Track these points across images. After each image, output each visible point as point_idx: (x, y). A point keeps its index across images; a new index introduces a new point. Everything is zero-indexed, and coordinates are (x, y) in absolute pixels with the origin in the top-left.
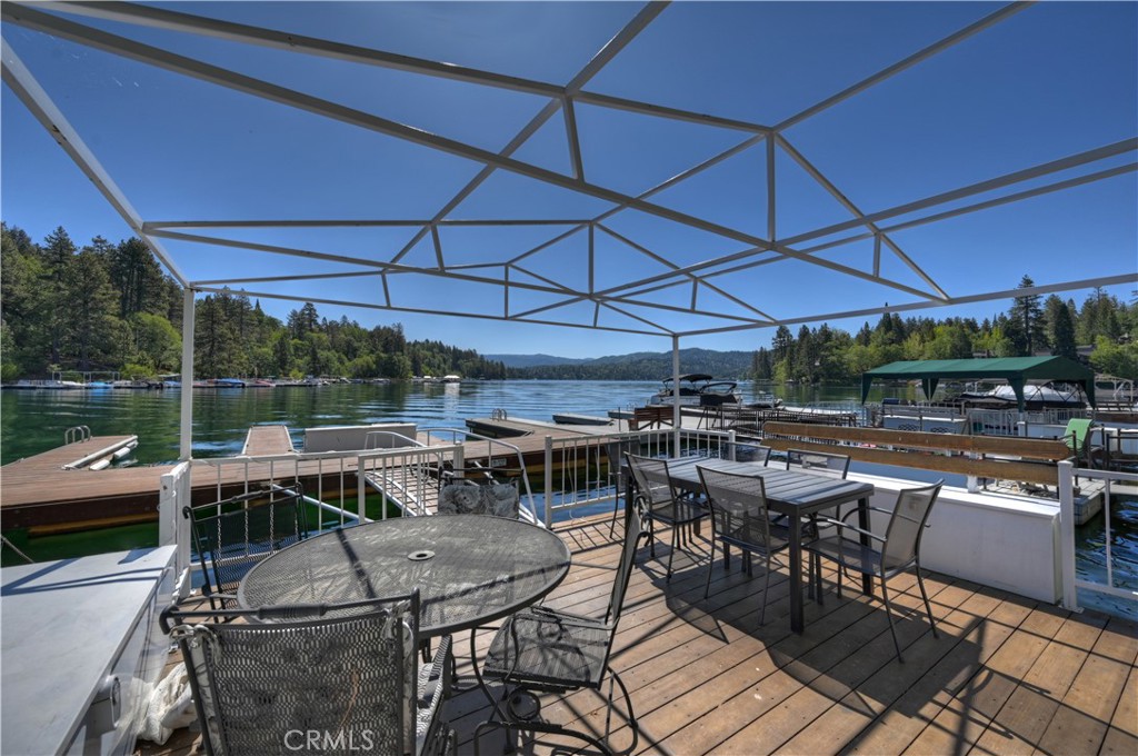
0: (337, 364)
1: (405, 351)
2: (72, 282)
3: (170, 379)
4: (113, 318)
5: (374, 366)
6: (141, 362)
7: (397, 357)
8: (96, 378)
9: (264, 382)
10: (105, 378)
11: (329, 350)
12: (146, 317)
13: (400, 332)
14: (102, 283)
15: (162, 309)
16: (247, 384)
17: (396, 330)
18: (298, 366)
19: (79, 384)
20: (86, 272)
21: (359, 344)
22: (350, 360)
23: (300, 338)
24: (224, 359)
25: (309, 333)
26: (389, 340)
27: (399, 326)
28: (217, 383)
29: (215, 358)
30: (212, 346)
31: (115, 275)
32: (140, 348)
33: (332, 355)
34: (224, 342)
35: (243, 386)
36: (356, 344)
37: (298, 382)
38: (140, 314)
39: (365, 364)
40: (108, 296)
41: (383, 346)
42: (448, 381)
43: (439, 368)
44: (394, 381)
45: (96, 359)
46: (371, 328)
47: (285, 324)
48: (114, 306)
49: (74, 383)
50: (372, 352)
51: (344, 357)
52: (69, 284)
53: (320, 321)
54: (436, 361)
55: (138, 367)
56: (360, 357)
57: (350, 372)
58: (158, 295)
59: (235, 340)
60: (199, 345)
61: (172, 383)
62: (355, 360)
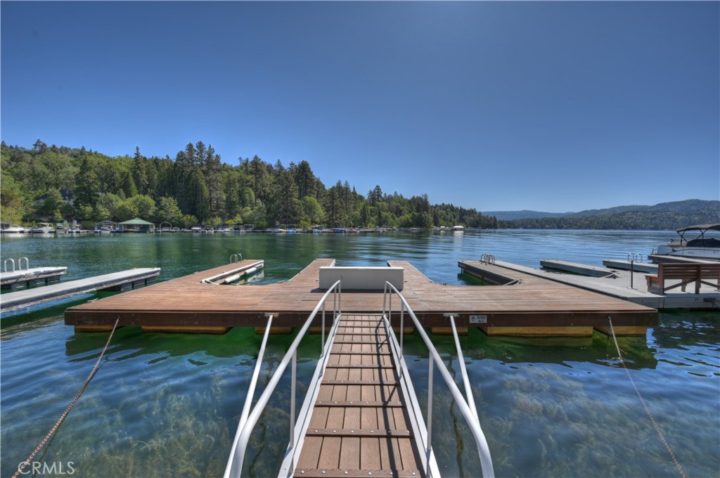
0: (391, 220)
1: (429, 211)
2: (282, 185)
3: (316, 228)
4: (296, 199)
5: (411, 220)
6: (306, 220)
7: (424, 214)
8: (290, 228)
9: (354, 230)
10: (293, 227)
11: (387, 211)
12: (308, 198)
13: (426, 199)
14: (292, 183)
15: (314, 194)
16: (347, 230)
17: (424, 198)
18: (372, 221)
20: (286, 178)
22: (398, 217)
23: (373, 205)
24: (338, 217)
25: (377, 202)
26: (420, 205)
27: (426, 196)
28: (334, 230)
29: (334, 217)
30: (333, 211)
31: (297, 179)
32: (306, 213)
33: (389, 215)
34: (337, 209)
36: (402, 208)
37: (370, 230)
38: (306, 197)
39: (406, 219)
40: (294, 188)
41: (417, 208)
42: (456, 229)
43: (450, 221)
44: (422, 229)
45: (290, 219)
46: (409, 198)
47: (366, 198)
48: (296, 194)
49: (282, 230)
50: (410, 212)
51: (395, 215)
52: (281, 185)
53: (383, 195)
54: (449, 217)
55: (305, 222)
56: (403, 215)
57: (398, 224)
58: (312, 187)
59: (343, 208)
60: (328, 211)
61: (316, 230)
62: (401, 217)
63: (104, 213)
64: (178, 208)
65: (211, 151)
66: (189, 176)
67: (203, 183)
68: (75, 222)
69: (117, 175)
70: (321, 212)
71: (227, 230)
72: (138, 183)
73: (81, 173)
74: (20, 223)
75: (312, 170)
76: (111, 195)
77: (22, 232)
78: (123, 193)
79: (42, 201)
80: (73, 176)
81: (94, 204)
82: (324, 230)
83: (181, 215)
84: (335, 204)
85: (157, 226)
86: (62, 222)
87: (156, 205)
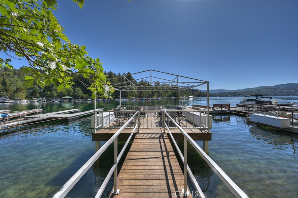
0: (164, 94)
3: (134, 98)
5: (172, 94)
6: (130, 95)
7: (177, 92)
8: (124, 98)
9: (149, 99)
10: (125, 98)
11: (162, 91)
16: (146, 99)
17: (176, 85)
18: (156, 95)
19: (122, 99)
20: (122, 79)
21: (168, 89)
23: (156, 88)
28: (141, 99)
29: (141, 94)
30: (140, 92)
32: (130, 93)
37: (155, 98)
39: (169, 94)
42: (190, 98)
43: (188, 94)
44: (176, 98)
45: (124, 95)
46: (171, 85)
47: (153, 86)
48: (126, 85)
50: (171, 91)
51: (165, 92)
53: (160, 85)
54: (187, 93)
57: (166, 96)
60: (138, 91)
61: (134, 99)
62: (167, 93)
63: (55, 94)
64: (81, 92)
68: (44, 98)
70: (135, 92)
74: (25, 98)
75: (132, 76)
77: (27, 102)
81: (51, 91)
82: (137, 99)
83: (83, 94)
85: (75, 99)
86: (39, 98)
87: (73, 91)
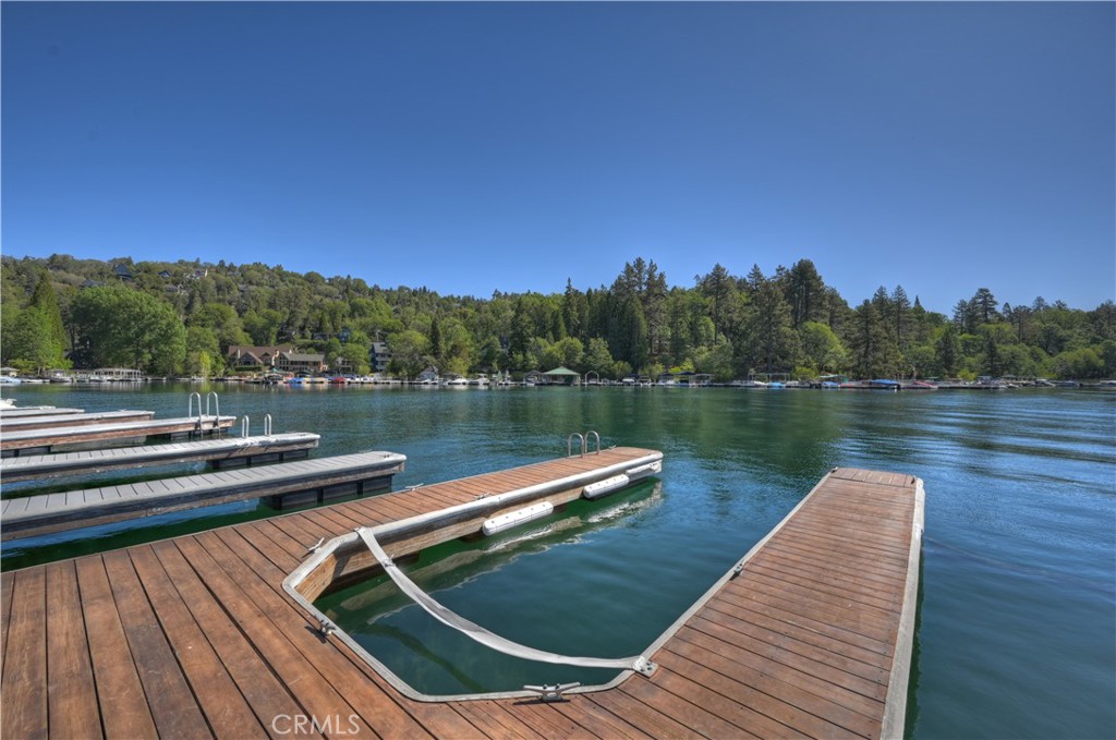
0: (1029, 361)
2: (761, 306)
3: (829, 380)
4: (787, 329)
6: (807, 365)
8: (775, 379)
9: (922, 383)
10: (782, 378)
11: (1015, 343)
12: (811, 325)
14: (779, 301)
15: (824, 317)
16: (902, 384)
18: (970, 366)
19: (763, 384)
20: (769, 294)
21: (1069, 332)
22: (1051, 355)
23: (971, 332)
24: (879, 359)
25: (983, 325)
28: (871, 383)
29: (870, 359)
30: (868, 347)
31: (790, 295)
32: (807, 353)
33: (1021, 350)
34: (878, 342)
35: (899, 388)
36: (1062, 333)
37: (968, 384)
38: (807, 324)
39: (1081, 360)
40: (783, 307)
45: (777, 364)
47: (951, 317)
48: (788, 319)
49: (759, 383)
50: (1095, 341)
51: (1040, 351)
52: (759, 307)
53: (999, 309)
55: (804, 369)
56: (1071, 349)
58: (820, 304)
59: (891, 340)
60: (855, 346)
61: (829, 384)
62: (1062, 355)
63: (532, 362)
64: (608, 353)
65: (653, 267)
66: (624, 307)
67: (640, 315)
68: (507, 372)
69: (548, 315)
70: (838, 349)
71: (671, 382)
72: (568, 324)
73: (516, 317)
74: (465, 374)
75: (819, 274)
76: (541, 341)
77: (464, 384)
78: (552, 337)
79: (485, 351)
80: (509, 321)
81: (525, 352)
82: (847, 384)
83: (612, 362)
84: (872, 332)
85: (583, 378)
86: (497, 373)
87: (584, 350)
